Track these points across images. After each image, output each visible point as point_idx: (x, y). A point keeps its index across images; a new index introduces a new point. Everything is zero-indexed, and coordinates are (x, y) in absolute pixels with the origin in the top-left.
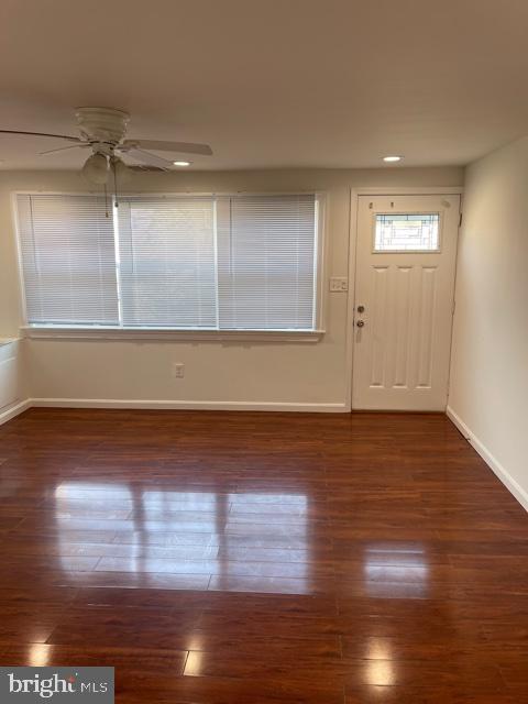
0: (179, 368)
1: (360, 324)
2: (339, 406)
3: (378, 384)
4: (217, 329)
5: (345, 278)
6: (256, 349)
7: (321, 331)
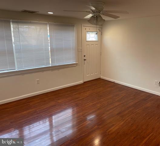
0: (38, 81)
1: (85, 60)
2: (81, 82)
3: (88, 74)
4: (50, 66)
5: (81, 48)
6: (61, 70)
7: (77, 63)
